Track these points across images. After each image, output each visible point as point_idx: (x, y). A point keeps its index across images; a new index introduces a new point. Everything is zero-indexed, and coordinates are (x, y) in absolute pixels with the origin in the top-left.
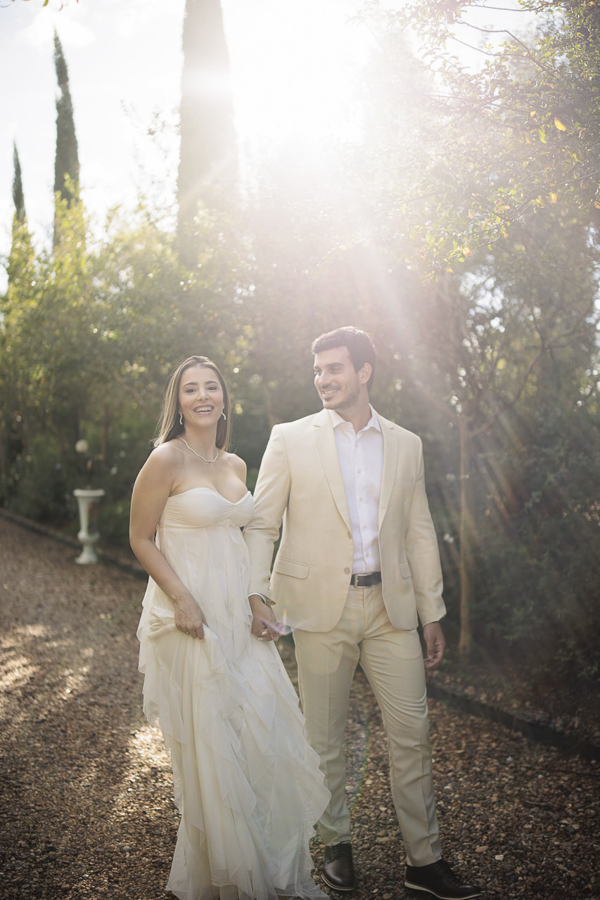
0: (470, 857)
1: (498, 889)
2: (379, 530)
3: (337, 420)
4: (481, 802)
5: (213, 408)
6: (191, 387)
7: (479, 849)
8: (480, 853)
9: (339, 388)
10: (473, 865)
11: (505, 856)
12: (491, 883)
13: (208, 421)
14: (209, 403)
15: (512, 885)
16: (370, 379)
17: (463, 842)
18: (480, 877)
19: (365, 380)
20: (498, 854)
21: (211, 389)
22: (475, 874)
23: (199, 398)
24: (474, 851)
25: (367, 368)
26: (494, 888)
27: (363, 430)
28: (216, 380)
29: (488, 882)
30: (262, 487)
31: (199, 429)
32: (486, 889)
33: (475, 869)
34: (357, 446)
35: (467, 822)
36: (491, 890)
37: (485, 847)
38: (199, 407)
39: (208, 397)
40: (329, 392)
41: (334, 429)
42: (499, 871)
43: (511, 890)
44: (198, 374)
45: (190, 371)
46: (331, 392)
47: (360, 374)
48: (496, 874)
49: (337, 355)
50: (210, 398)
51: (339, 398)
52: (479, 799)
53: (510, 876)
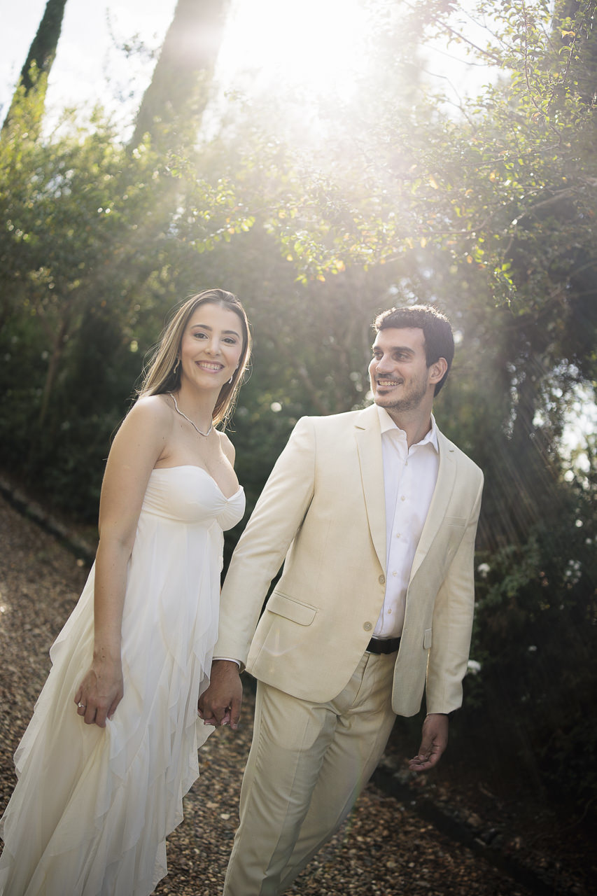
0: (199, 809)
1: (213, 841)
2: (411, 580)
3: (388, 424)
4: (230, 769)
5: (222, 367)
6: (202, 331)
7: (210, 805)
8: (209, 809)
9: (400, 381)
10: (199, 816)
11: (231, 817)
12: (208, 834)
13: (210, 380)
14: (219, 360)
15: (226, 842)
16: (442, 379)
17: (199, 795)
18: (201, 827)
19: (436, 380)
20: (225, 813)
21: (228, 341)
22: (197, 824)
23: (208, 350)
24: (204, 805)
25: (442, 364)
26: (209, 839)
27: (418, 444)
28: (238, 330)
29: (206, 833)
30: (271, 493)
31: (198, 390)
32: (202, 838)
33: (199, 820)
34: (406, 465)
35: (209, 780)
36: (206, 839)
37: (216, 805)
38: (205, 362)
39: (220, 352)
40: (386, 383)
41: (382, 435)
42: (220, 827)
43: (223, 845)
44: (217, 317)
45: (207, 308)
46: (389, 383)
47: (432, 370)
48: (216, 828)
49: (410, 338)
50: (223, 354)
51: (398, 395)
52: (230, 766)
53: (227, 834)
